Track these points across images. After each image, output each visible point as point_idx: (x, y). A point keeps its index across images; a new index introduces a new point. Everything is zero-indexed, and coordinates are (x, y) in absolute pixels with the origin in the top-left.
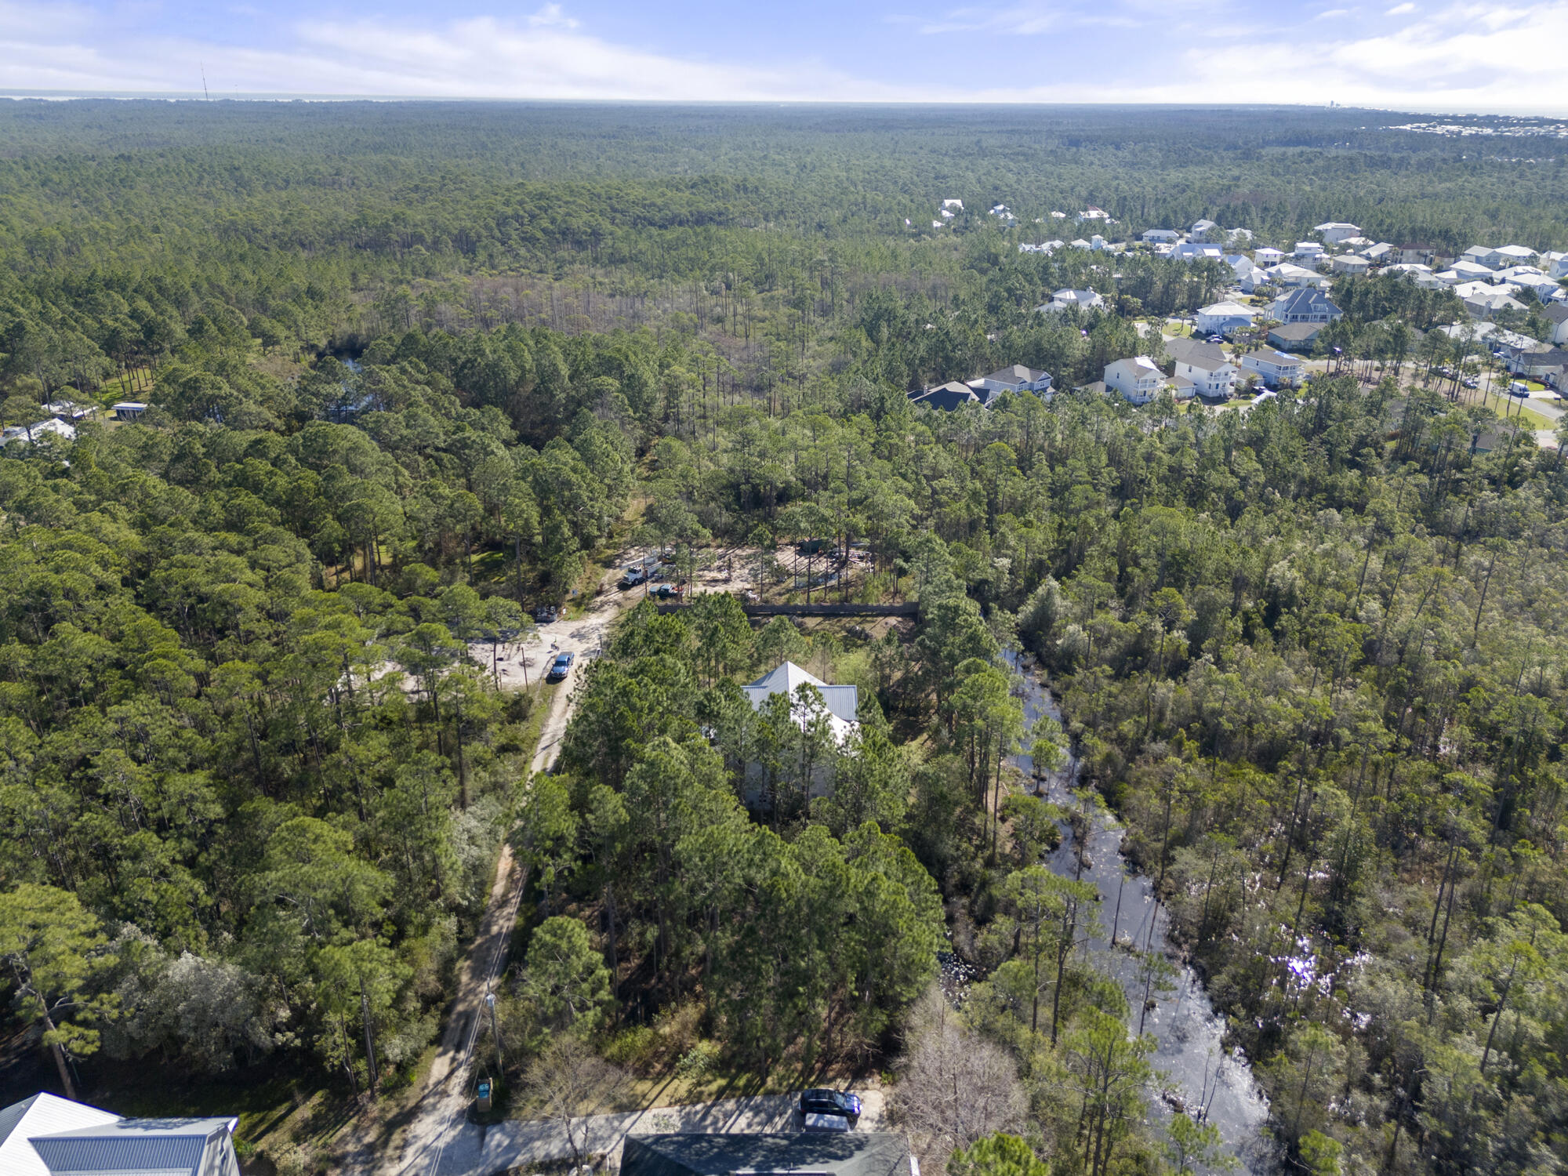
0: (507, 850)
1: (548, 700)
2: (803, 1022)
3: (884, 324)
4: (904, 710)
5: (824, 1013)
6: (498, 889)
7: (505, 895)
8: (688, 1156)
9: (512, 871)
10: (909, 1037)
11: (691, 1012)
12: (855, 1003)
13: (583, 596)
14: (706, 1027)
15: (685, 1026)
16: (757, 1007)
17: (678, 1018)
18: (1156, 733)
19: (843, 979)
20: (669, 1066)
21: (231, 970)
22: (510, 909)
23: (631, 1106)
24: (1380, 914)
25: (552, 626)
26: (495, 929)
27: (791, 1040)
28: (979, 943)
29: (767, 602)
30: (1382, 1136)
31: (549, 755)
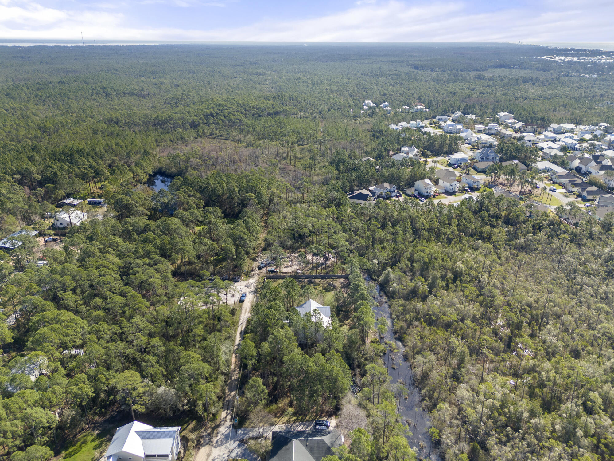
0: (234, 356)
1: (241, 308)
2: (315, 403)
3: (341, 164)
4: (344, 311)
5: (321, 401)
6: (233, 367)
7: (235, 368)
8: (288, 435)
9: (236, 361)
10: (342, 406)
11: (287, 400)
12: (328, 398)
13: (248, 272)
14: (291, 404)
15: (285, 404)
16: (304, 400)
17: (283, 402)
18: (416, 319)
19: (325, 392)
20: (282, 414)
21: (172, 391)
22: (236, 373)
23: (273, 424)
24: (468, 372)
25: (239, 283)
26: (233, 378)
27: (312, 408)
28: (362, 382)
29: (303, 274)
30: (457, 431)
31: (242, 326)
